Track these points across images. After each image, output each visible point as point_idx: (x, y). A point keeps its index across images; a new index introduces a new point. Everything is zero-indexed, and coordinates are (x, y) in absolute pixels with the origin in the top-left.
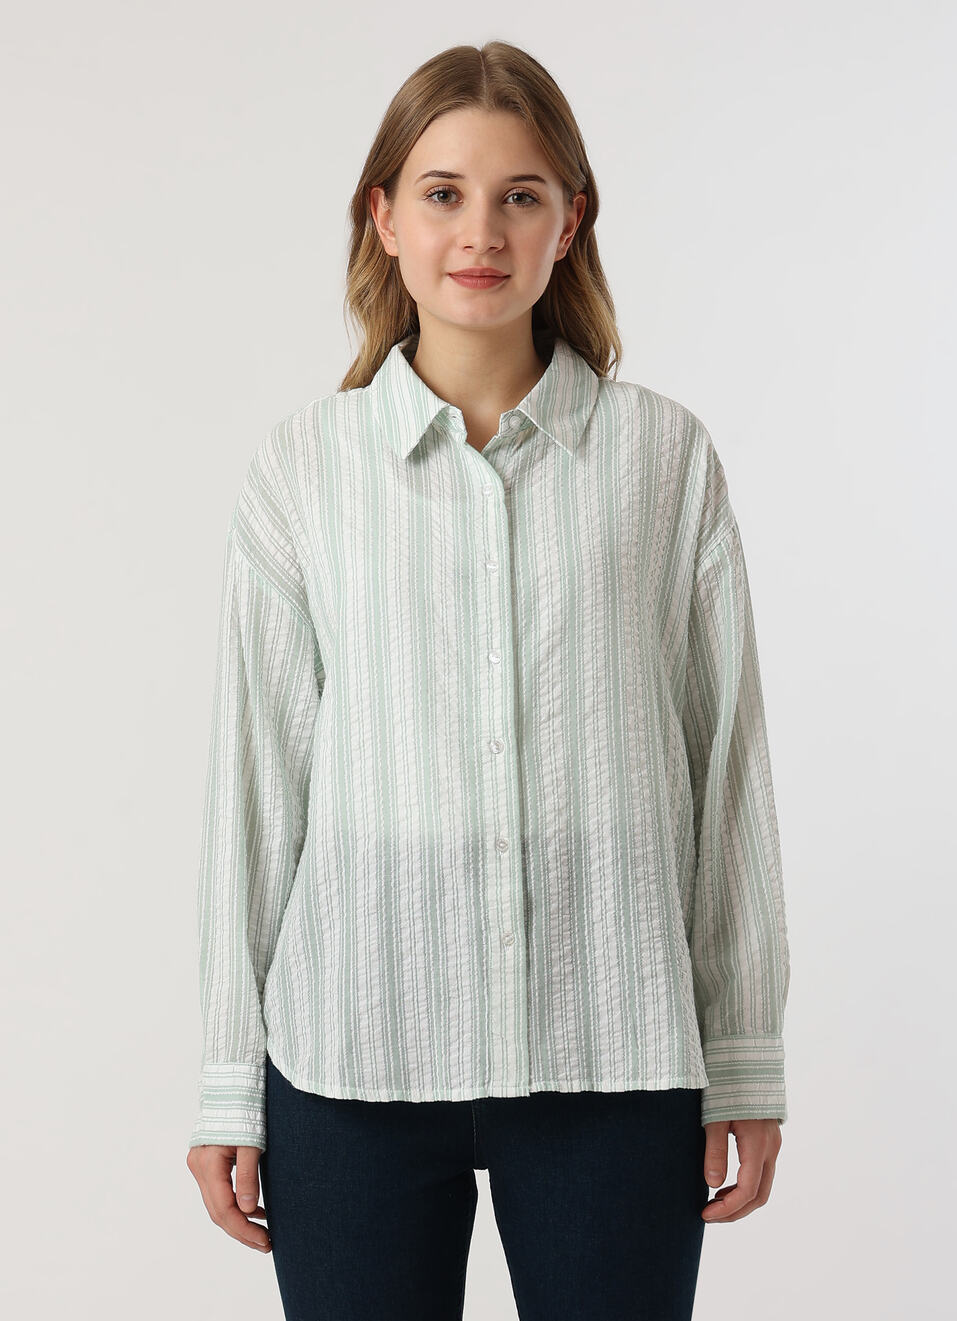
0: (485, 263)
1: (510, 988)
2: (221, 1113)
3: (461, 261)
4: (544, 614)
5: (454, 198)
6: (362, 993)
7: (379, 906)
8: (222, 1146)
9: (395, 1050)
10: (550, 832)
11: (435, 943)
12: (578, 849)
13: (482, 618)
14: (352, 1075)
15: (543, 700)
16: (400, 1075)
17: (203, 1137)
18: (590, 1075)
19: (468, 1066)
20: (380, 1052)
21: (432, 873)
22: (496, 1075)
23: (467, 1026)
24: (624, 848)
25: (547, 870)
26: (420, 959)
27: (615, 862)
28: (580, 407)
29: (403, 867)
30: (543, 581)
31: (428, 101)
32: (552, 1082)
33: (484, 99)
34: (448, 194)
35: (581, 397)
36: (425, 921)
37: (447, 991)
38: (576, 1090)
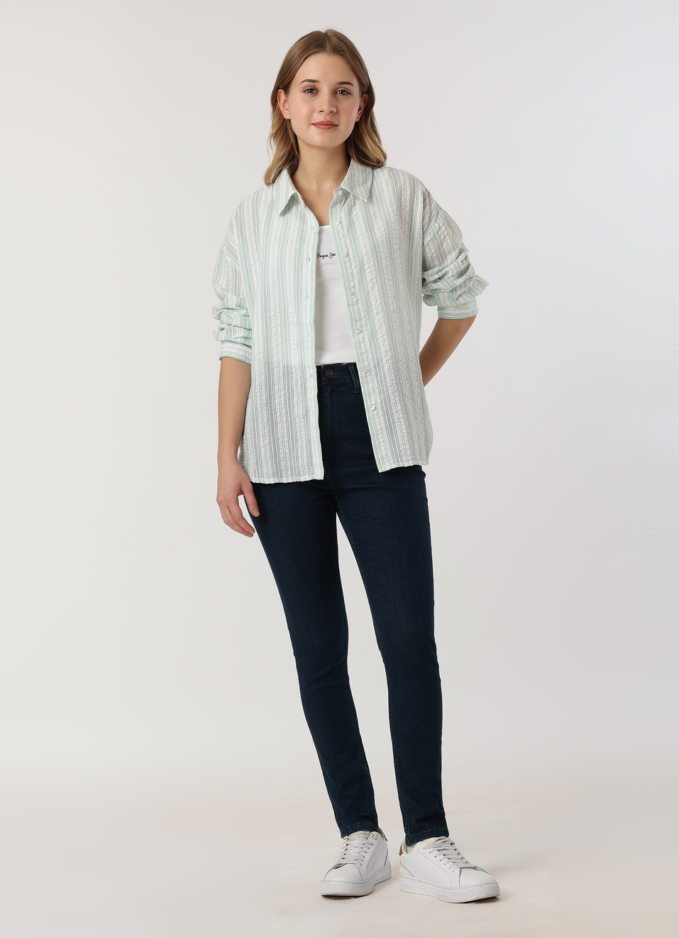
0: (328, 118)
3: (318, 118)
4: (367, 272)
5: (315, 91)
6: (261, 439)
7: (267, 403)
9: (276, 462)
11: (291, 418)
13: (304, 280)
14: (258, 473)
15: (374, 307)
16: (278, 472)
20: (270, 463)
21: (289, 389)
26: (285, 424)
28: (366, 181)
29: (276, 387)
30: (365, 258)
31: (303, 51)
33: (328, 49)
34: (312, 90)
35: (366, 177)
36: (286, 408)
37: (296, 437)
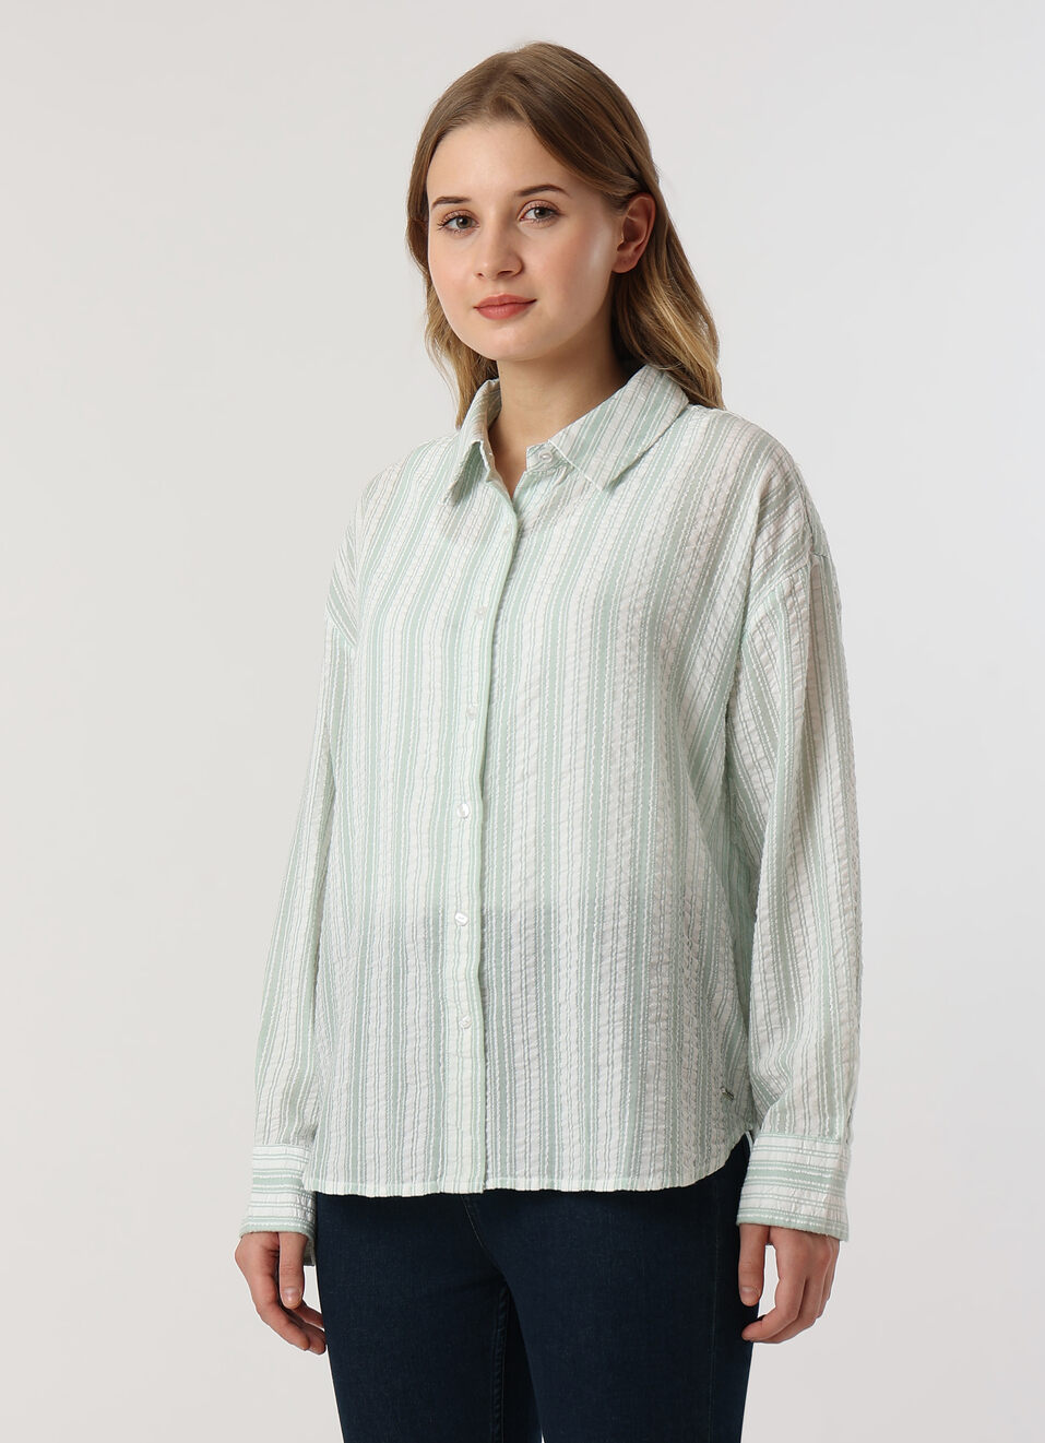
1: (468, 1073)
2: (270, 1197)
5: (471, 222)
7: (355, 984)
8: (271, 1232)
10: (515, 903)
12: (548, 922)
17: (251, 1223)
18: (551, 1173)
19: (421, 1158)
21: (397, 948)
22: (450, 1168)
23: (423, 1115)
24: (591, 921)
25: (509, 947)
27: (580, 937)
29: (376, 942)
32: (509, 1178)
33: (485, 111)
34: (467, 219)
36: (389, 1000)
37: (405, 1077)
38: (535, 1188)
